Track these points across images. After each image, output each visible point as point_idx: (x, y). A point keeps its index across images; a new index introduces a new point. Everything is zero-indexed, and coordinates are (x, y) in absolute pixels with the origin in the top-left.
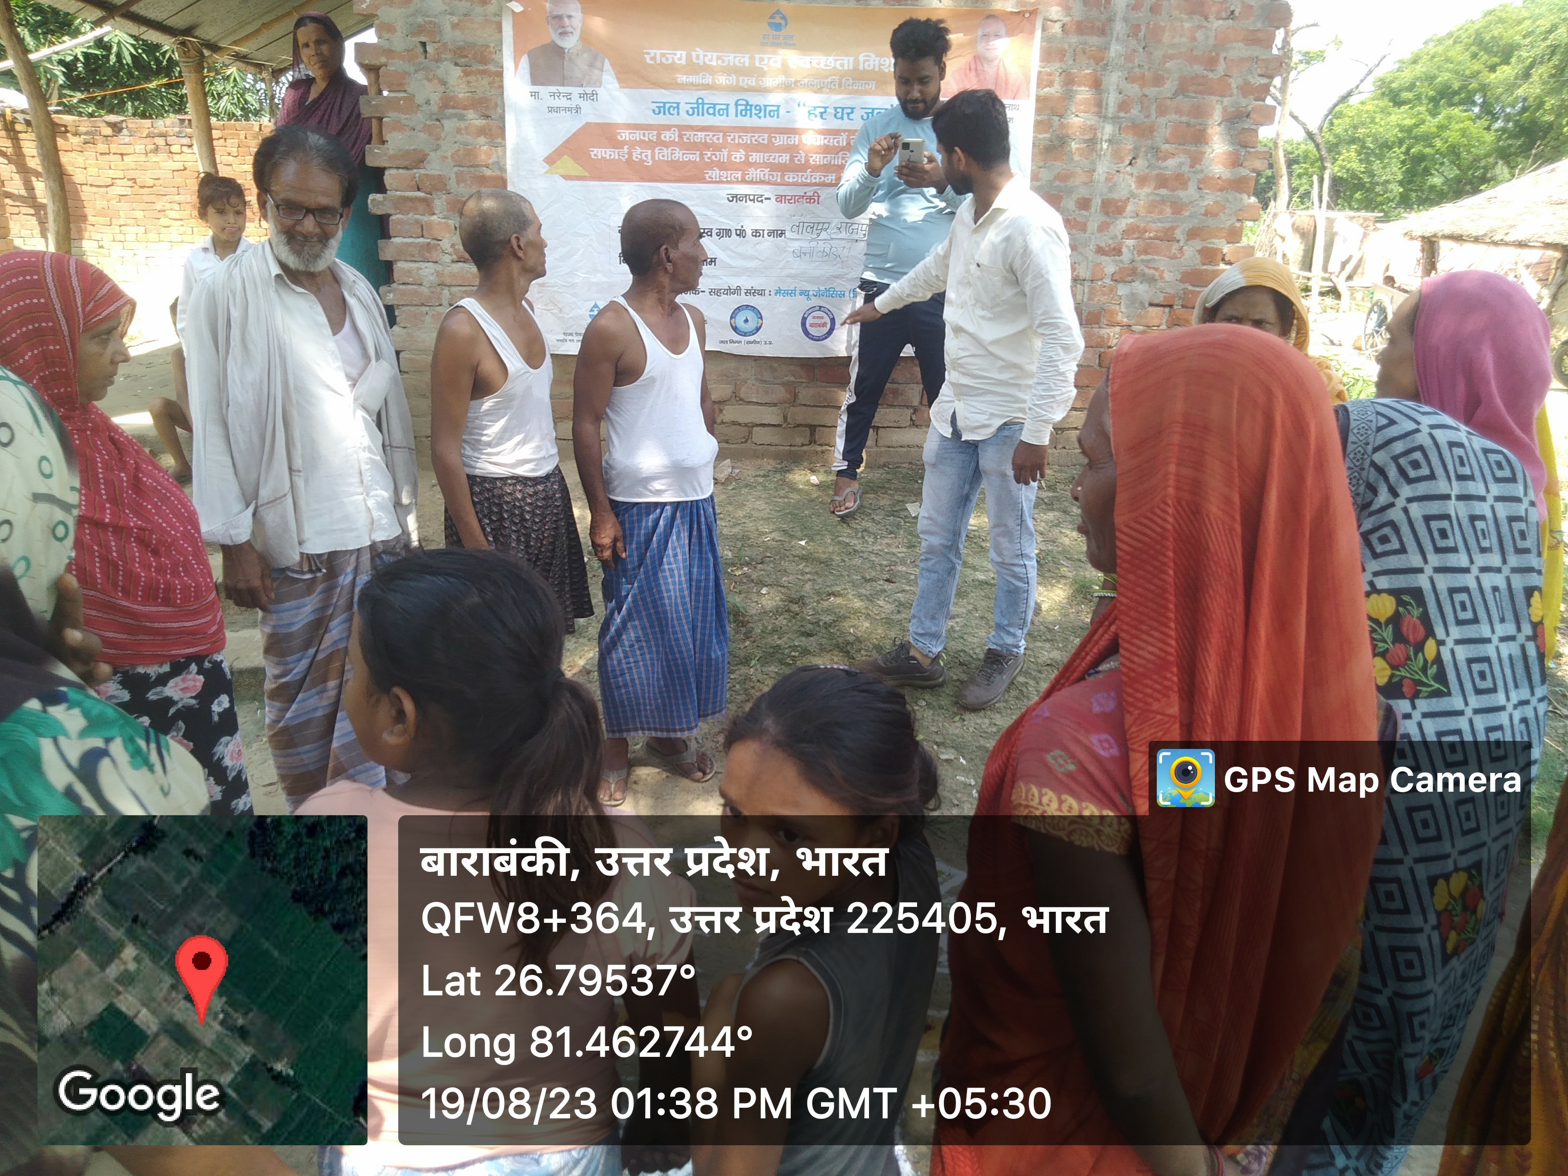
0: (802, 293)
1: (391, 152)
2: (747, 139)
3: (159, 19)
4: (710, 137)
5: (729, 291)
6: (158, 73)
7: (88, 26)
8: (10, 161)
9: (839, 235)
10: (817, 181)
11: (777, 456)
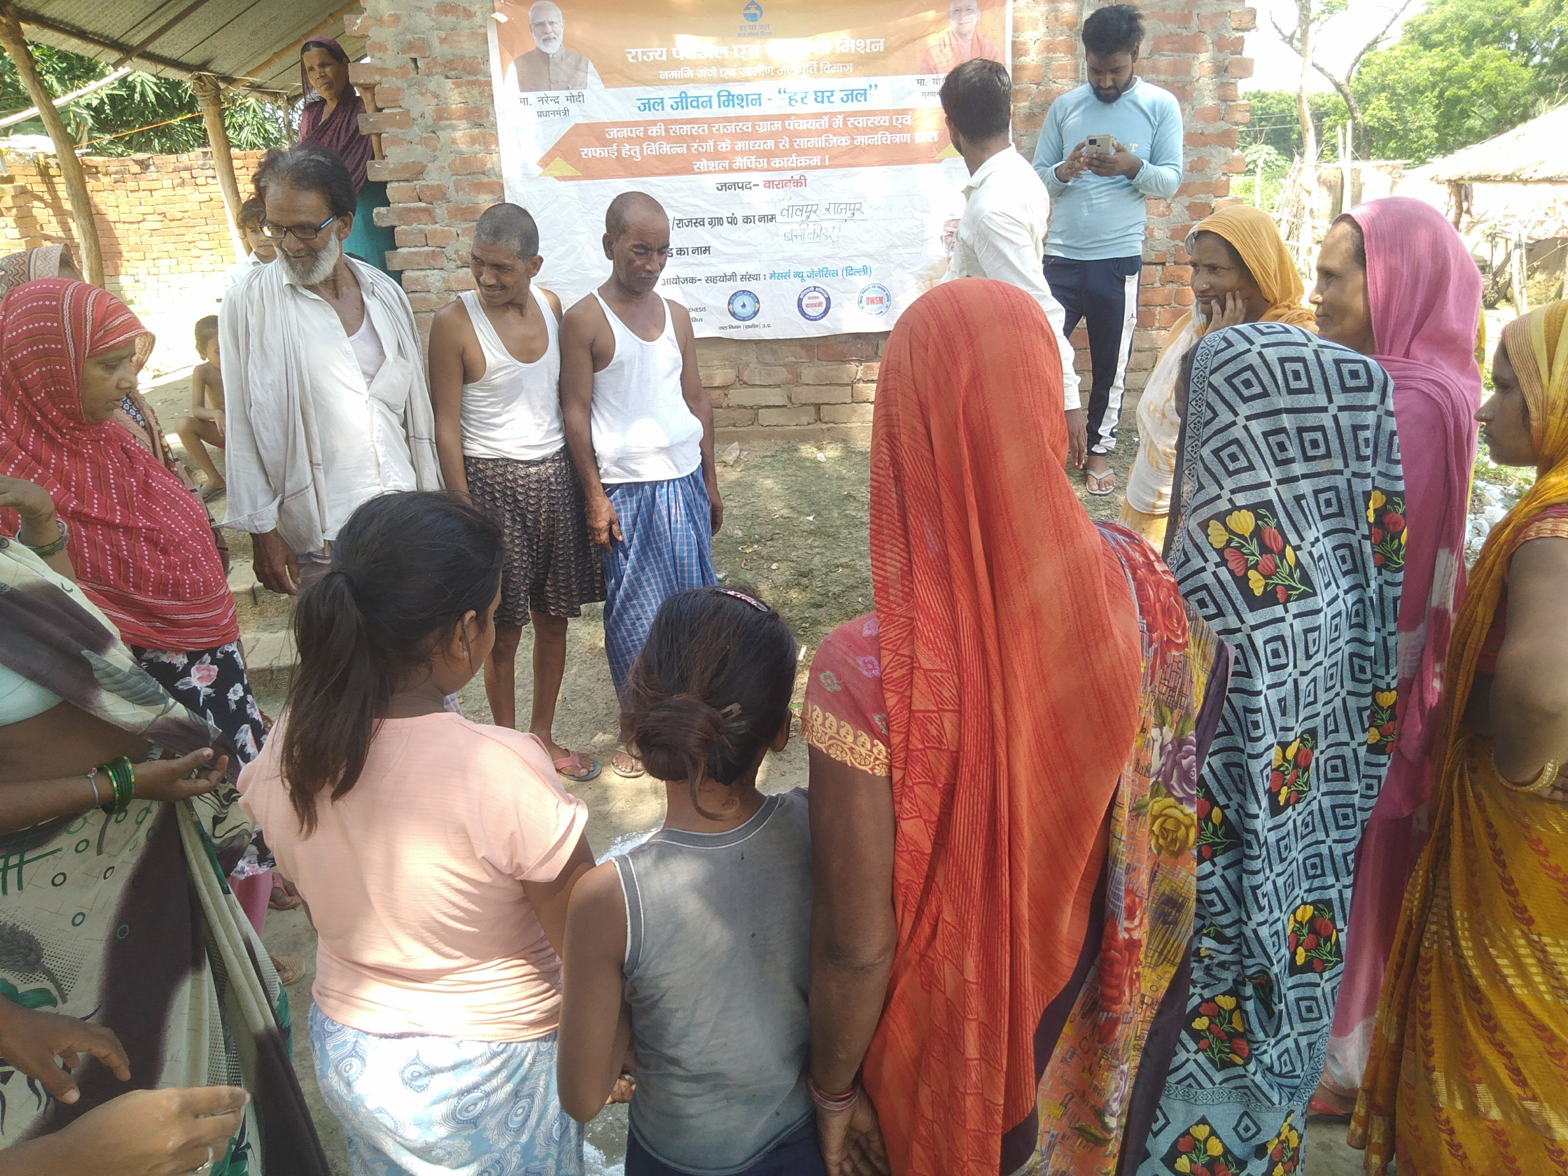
0: (799, 275)
1: (392, 166)
2: (731, 128)
3: (175, 57)
4: (695, 129)
5: (725, 278)
6: (182, 108)
7: (110, 68)
8: (47, 205)
9: (828, 216)
10: (803, 164)
11: (784, 436)
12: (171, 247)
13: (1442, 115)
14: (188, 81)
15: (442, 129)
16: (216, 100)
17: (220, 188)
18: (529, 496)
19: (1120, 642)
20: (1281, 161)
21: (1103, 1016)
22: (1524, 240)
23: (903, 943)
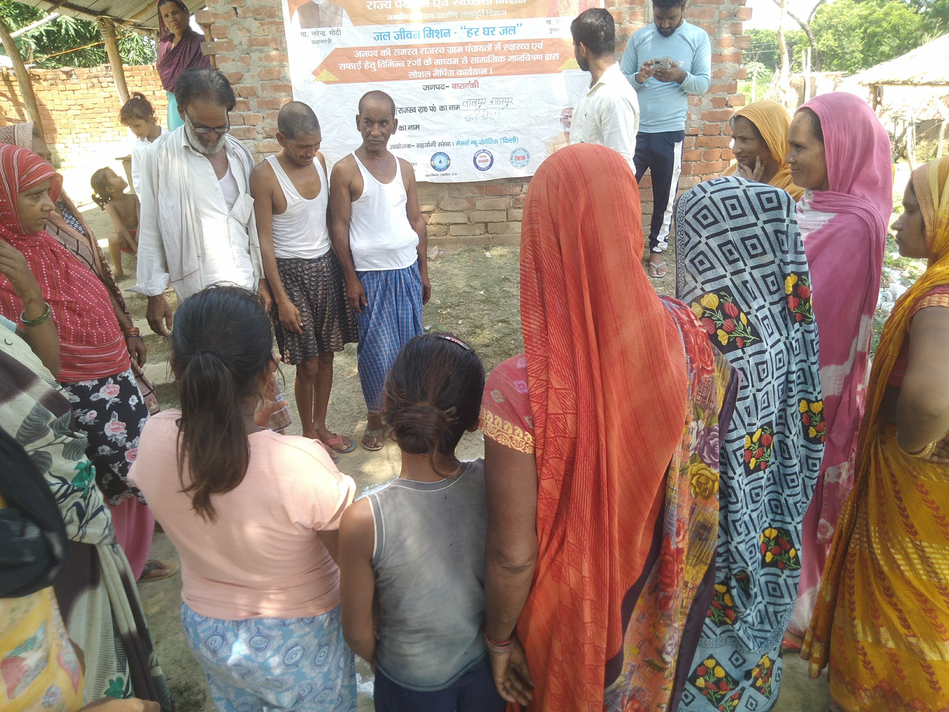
0: (474, 142)
2: (432, 51)
3: (86, 6)
4: (409, 52)
5: (428, 144)
6: (91, 39)
7: (46, 13)
8: (9, 99)
9: (492, 106)
10: (476, 74)
11: (465, 242)
12: (87, 126)
13: (866, 44)
14: (95, 21)
15: (254, 52)
16: (113, 34)
17: (116, 89)
18: (311, 281)
19: (674, 371)
20: (768, 72)
21: (661, 594)
22: (915, 121)
23: (541, 552)
